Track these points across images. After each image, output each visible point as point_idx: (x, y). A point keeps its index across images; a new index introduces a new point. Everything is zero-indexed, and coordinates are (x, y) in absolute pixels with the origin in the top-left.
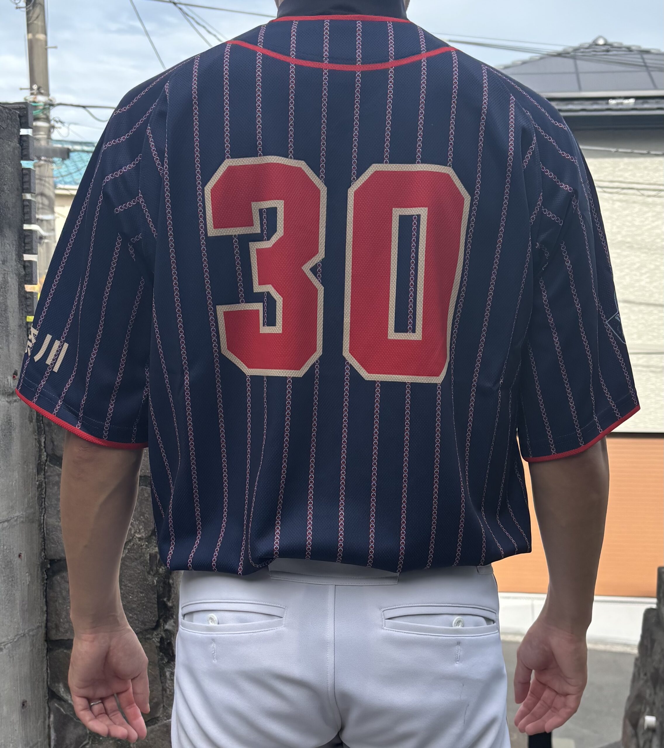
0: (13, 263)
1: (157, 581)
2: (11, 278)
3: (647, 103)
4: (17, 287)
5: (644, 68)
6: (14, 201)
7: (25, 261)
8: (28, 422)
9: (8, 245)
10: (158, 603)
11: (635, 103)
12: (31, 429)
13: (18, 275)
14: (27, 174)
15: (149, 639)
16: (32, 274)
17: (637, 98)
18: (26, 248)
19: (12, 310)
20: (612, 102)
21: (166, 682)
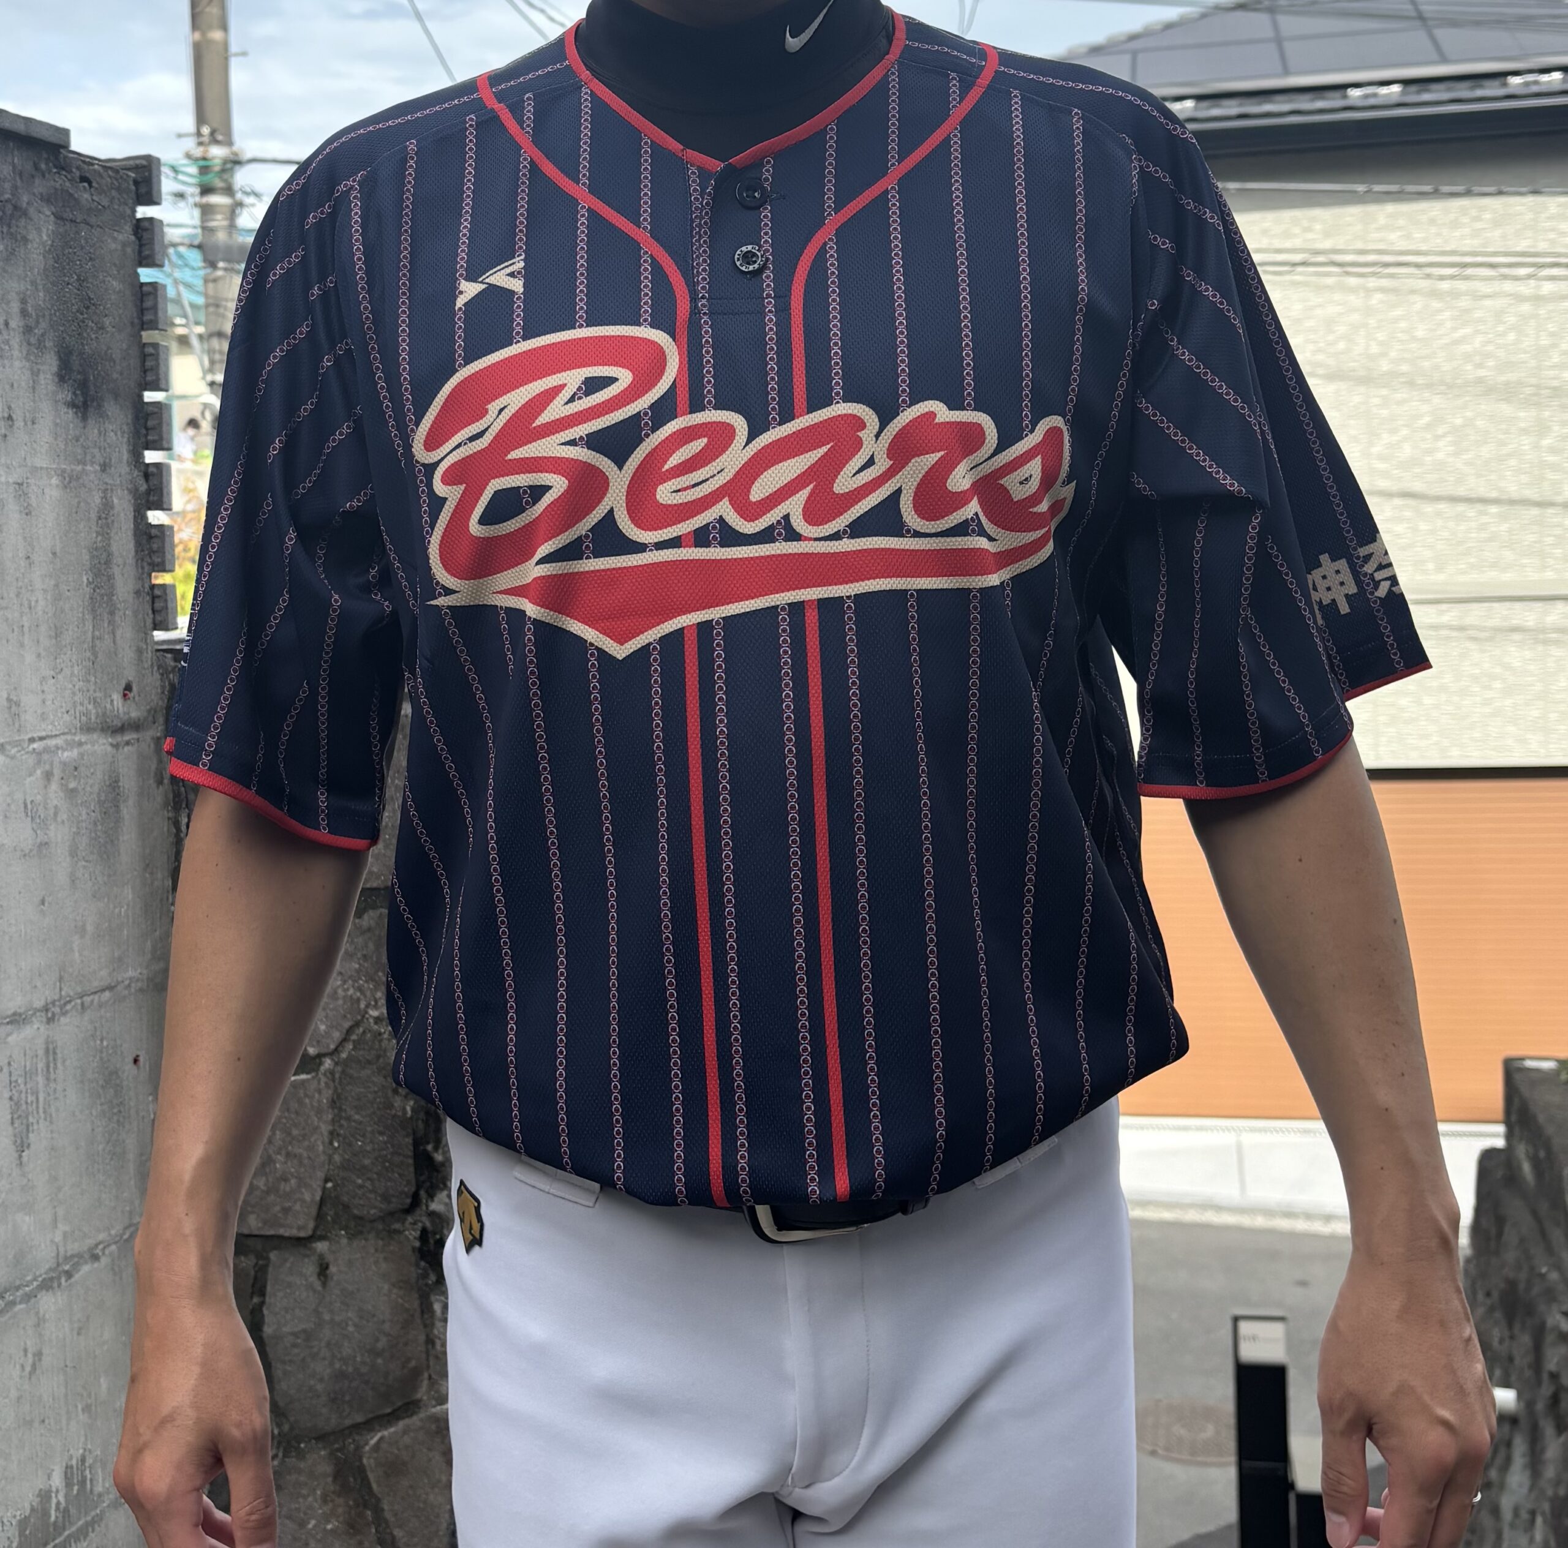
0: (122, 468)
1: (413, 1110)
2: (120, 499)
3: (1428, 91)
4: (131, 515)
5: (1418, 23)
6: (124, 346)
7: (148, 465)
8: (154, 786)
9: (112, 434)
10: (416, 1156)
11: (1403, 93)
12: (159, 799)
13: (134, 492)
14: (149, 294)
15: (399, 1232)
16: (161, 490)
17: (1406, 82)
18: (150, 438)
19: (120, 561)
20: (1355, 93)
21: (433, 1325)
